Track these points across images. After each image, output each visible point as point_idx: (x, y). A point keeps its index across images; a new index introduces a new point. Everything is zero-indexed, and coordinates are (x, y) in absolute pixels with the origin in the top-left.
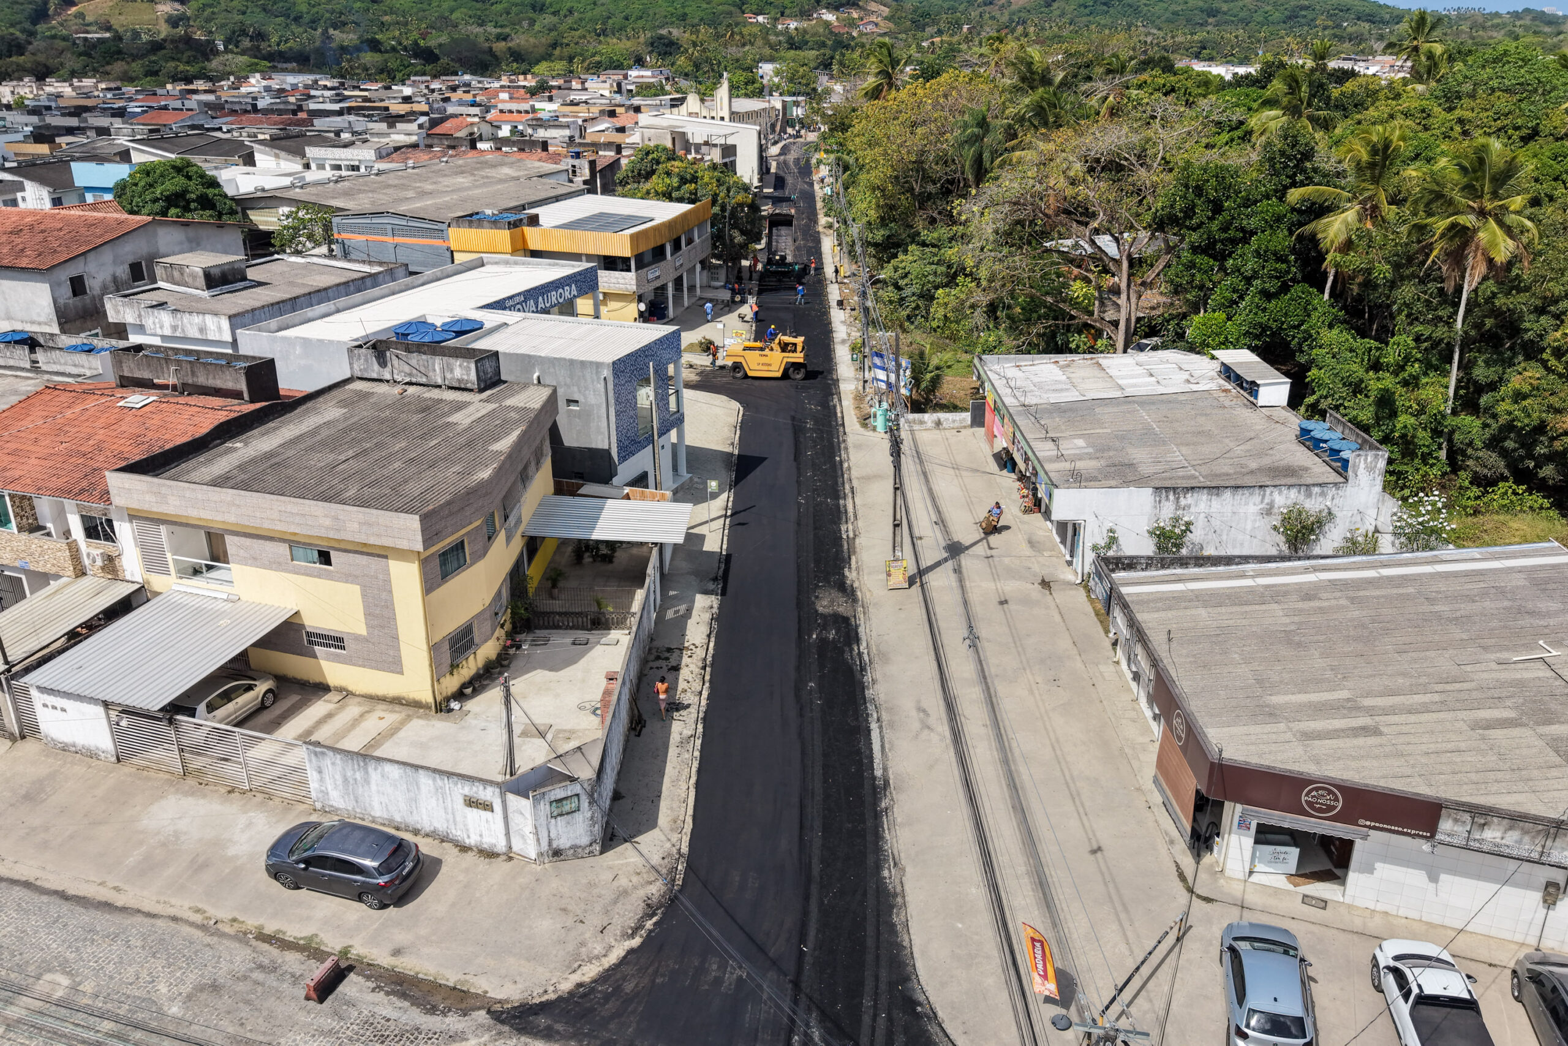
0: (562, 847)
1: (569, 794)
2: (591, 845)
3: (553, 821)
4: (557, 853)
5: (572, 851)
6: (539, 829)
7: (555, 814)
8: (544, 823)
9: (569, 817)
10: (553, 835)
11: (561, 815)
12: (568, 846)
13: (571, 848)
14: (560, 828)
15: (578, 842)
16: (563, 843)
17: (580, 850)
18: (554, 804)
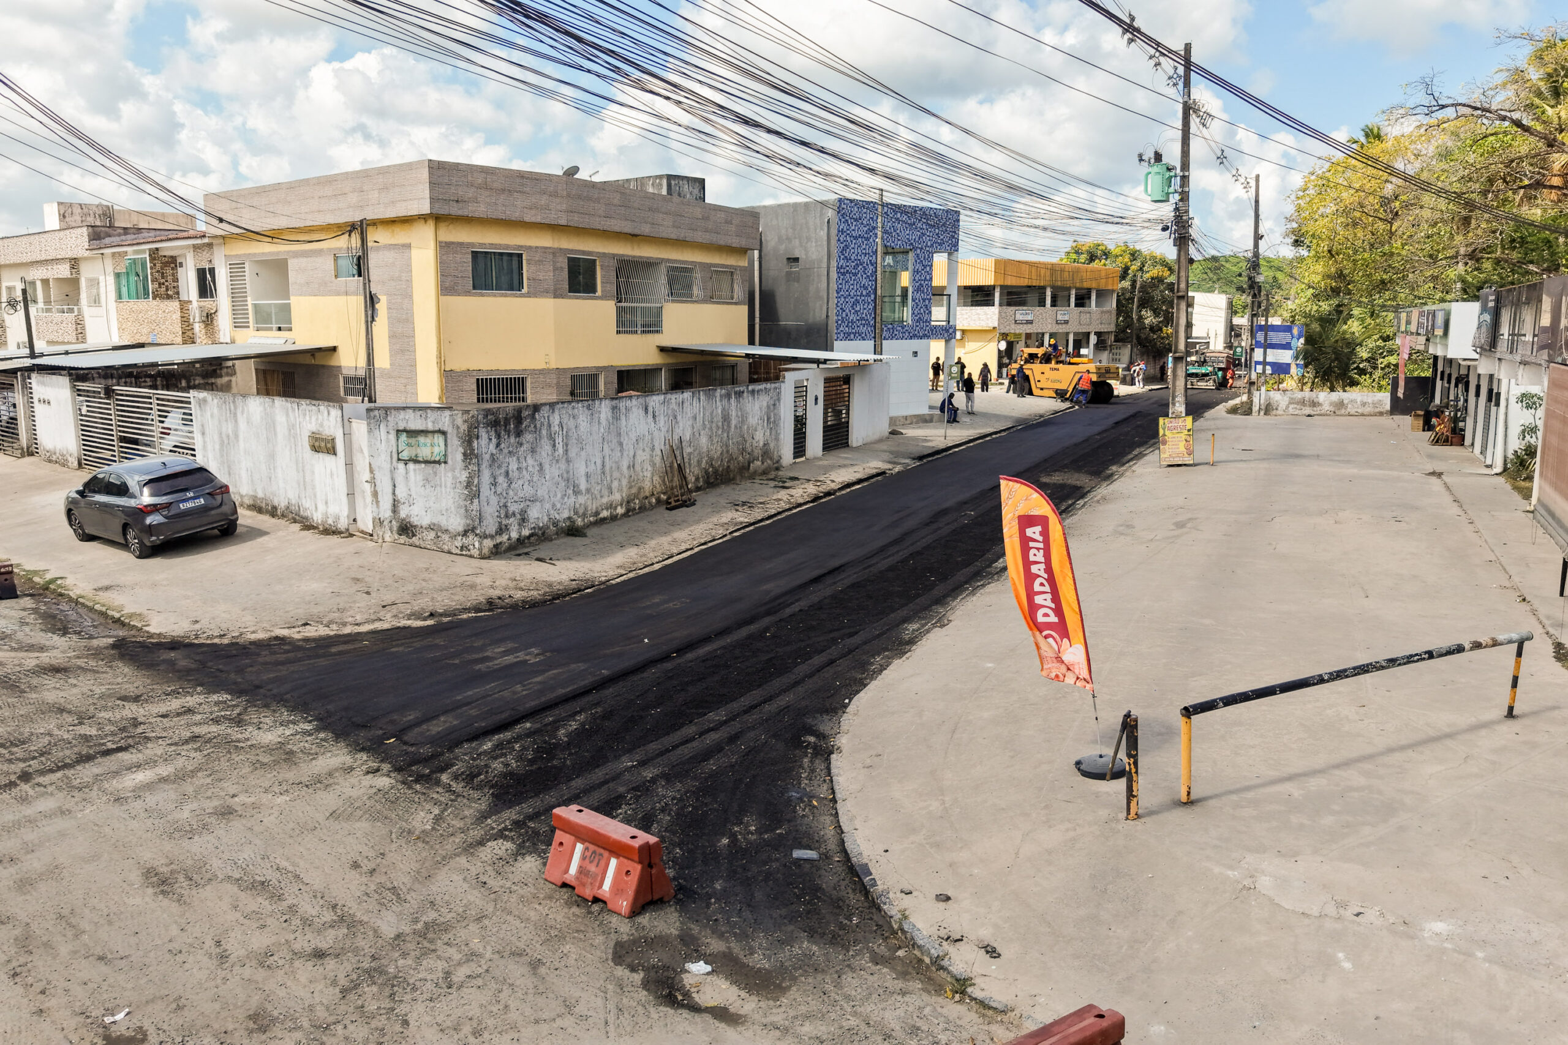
0: (415, 521)
1: (430, 427)
2: (465, 533)
3: (401, 465)
4: (406, 529)
5: (432, 535)
6: (378, 475)
7: (405, 455)
8: (387, 466)
9: (429, 469)
10: (401, 493)
11: (416, 461)
12: (425, 522)
13: (430, 528)
14: (412, 484)
15: (444, 522)
16: (418, 513)
17: (445, 537)
18: (404, 437)
